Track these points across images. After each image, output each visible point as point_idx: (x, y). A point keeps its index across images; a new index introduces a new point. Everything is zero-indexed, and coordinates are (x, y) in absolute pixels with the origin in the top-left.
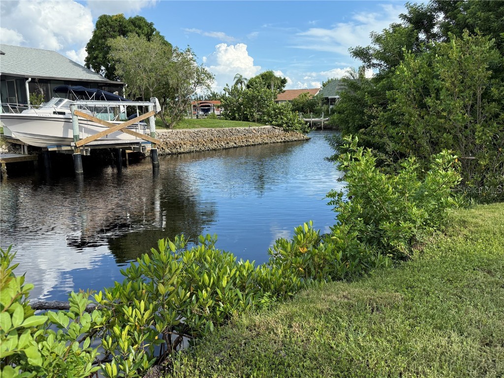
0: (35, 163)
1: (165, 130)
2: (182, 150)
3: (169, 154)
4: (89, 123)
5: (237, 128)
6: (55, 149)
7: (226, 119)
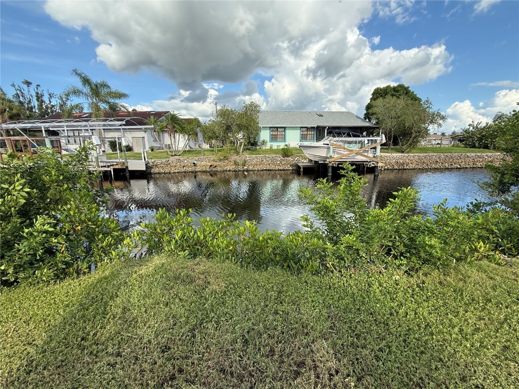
0: (316, 168)
1: (400, 154)
2: (408, 167)
3: (397, 169)
4: (339, 149)
5: (468, 154)
6: (322, 162)
7: (466, 147)
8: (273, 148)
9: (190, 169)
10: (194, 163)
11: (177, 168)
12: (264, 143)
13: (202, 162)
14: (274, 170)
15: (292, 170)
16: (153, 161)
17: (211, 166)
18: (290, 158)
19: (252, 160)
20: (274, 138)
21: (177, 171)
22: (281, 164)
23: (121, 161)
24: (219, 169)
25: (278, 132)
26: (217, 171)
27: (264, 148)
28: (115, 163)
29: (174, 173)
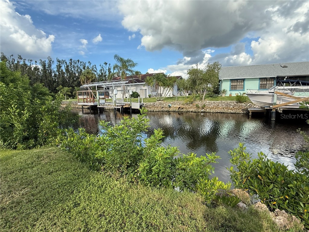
8: (232, 96)
9: (166, 109)
10: (169, 106)
11: (158, 108)
12: (224, 91)
13: (174, 105)
14: (227, 113)
15: (243, 113)
16: (146, 103)
17: (179, 108)
18: (243, 104)
19: (211, 104)
20: (233, 88)
21: (158, 110)
22: (233, 109)
23: (128, 103)
24: (184, 110)
25: (237, 83)
26: (183, 111)
27: (224, 95)
28: (124, 104)
29: (156, 111)
